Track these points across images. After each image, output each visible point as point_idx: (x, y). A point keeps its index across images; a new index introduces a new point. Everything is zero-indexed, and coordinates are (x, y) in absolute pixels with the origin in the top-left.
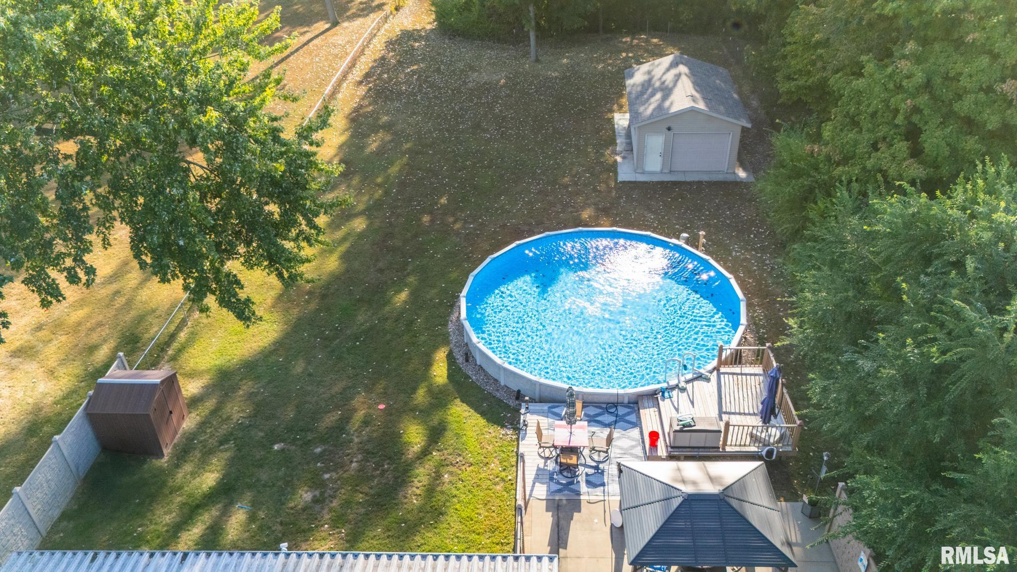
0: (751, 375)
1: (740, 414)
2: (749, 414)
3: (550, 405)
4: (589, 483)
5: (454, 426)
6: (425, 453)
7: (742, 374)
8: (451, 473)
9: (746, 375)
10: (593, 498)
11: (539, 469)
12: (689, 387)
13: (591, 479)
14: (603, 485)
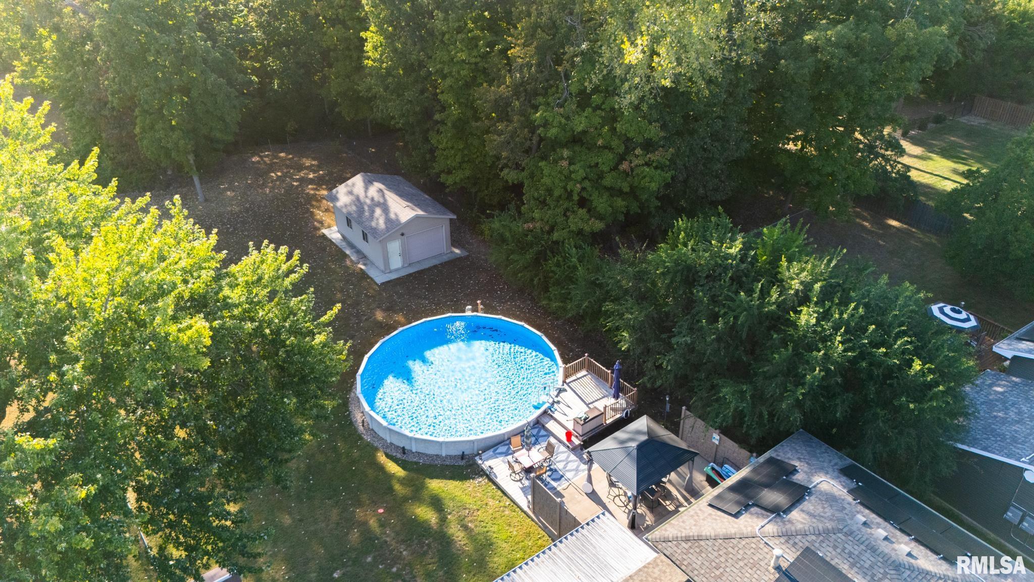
0: (583, 377)
1: (596, 401)
2: (601, 399)
3: (492, 450)
4: (554, 480)
5: (443, 495)
6: (443, 520)
7: (578, 379)
8: (471, 521)
9: (581, 378)
10: (564, 486)
11: (522, 489)
12: (559, 399)
13: (553, 477)
14: (562, 476)
